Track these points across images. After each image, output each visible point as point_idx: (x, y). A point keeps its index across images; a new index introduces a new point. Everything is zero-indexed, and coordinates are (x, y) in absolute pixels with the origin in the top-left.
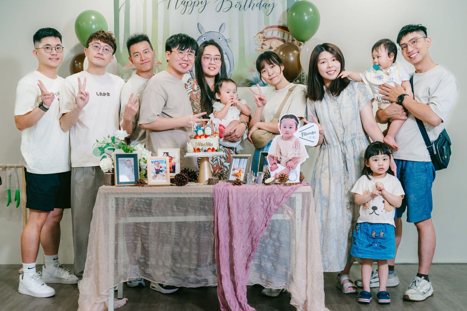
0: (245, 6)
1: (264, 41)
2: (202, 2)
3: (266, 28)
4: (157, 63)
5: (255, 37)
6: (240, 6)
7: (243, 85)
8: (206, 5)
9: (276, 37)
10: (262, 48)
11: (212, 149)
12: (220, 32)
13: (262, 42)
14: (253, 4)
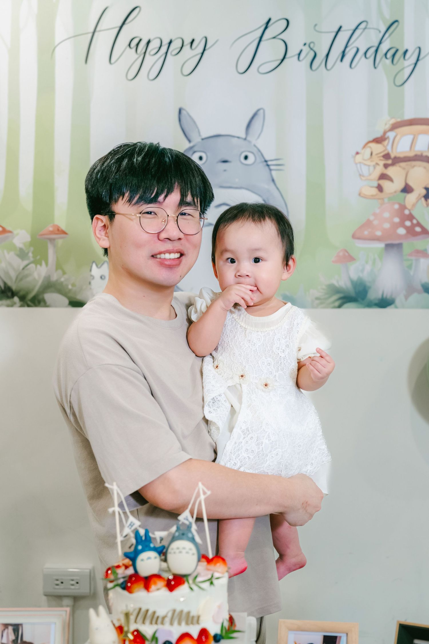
0: (327, 55)
1: (386, 166)
2: (192, 42)
3: (395, 127)
4: (52, 233)
5: (357, 153)
6: (312, 54)
7: (317, 302)
8: (204, 50)
9: (425, 154)
10: (380, 188)
11: (195, 635)
12: (248, 138)
13: (380, 169)
14: (355, 50)
